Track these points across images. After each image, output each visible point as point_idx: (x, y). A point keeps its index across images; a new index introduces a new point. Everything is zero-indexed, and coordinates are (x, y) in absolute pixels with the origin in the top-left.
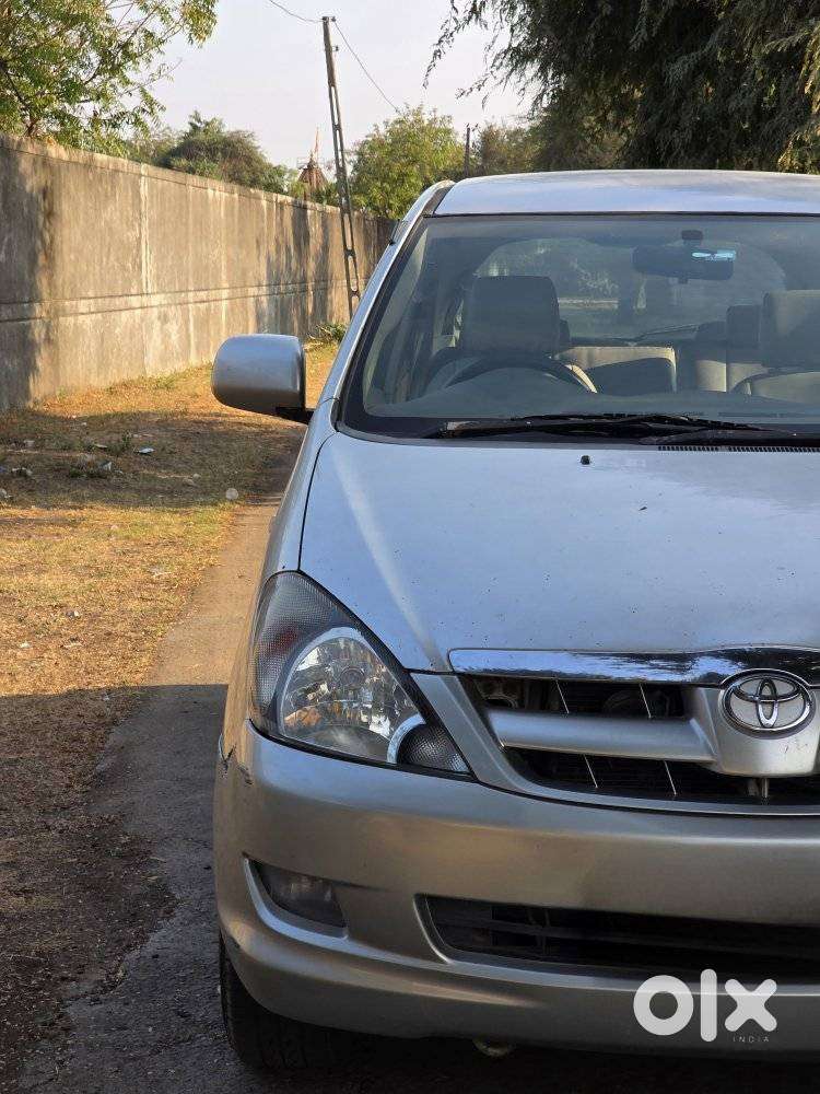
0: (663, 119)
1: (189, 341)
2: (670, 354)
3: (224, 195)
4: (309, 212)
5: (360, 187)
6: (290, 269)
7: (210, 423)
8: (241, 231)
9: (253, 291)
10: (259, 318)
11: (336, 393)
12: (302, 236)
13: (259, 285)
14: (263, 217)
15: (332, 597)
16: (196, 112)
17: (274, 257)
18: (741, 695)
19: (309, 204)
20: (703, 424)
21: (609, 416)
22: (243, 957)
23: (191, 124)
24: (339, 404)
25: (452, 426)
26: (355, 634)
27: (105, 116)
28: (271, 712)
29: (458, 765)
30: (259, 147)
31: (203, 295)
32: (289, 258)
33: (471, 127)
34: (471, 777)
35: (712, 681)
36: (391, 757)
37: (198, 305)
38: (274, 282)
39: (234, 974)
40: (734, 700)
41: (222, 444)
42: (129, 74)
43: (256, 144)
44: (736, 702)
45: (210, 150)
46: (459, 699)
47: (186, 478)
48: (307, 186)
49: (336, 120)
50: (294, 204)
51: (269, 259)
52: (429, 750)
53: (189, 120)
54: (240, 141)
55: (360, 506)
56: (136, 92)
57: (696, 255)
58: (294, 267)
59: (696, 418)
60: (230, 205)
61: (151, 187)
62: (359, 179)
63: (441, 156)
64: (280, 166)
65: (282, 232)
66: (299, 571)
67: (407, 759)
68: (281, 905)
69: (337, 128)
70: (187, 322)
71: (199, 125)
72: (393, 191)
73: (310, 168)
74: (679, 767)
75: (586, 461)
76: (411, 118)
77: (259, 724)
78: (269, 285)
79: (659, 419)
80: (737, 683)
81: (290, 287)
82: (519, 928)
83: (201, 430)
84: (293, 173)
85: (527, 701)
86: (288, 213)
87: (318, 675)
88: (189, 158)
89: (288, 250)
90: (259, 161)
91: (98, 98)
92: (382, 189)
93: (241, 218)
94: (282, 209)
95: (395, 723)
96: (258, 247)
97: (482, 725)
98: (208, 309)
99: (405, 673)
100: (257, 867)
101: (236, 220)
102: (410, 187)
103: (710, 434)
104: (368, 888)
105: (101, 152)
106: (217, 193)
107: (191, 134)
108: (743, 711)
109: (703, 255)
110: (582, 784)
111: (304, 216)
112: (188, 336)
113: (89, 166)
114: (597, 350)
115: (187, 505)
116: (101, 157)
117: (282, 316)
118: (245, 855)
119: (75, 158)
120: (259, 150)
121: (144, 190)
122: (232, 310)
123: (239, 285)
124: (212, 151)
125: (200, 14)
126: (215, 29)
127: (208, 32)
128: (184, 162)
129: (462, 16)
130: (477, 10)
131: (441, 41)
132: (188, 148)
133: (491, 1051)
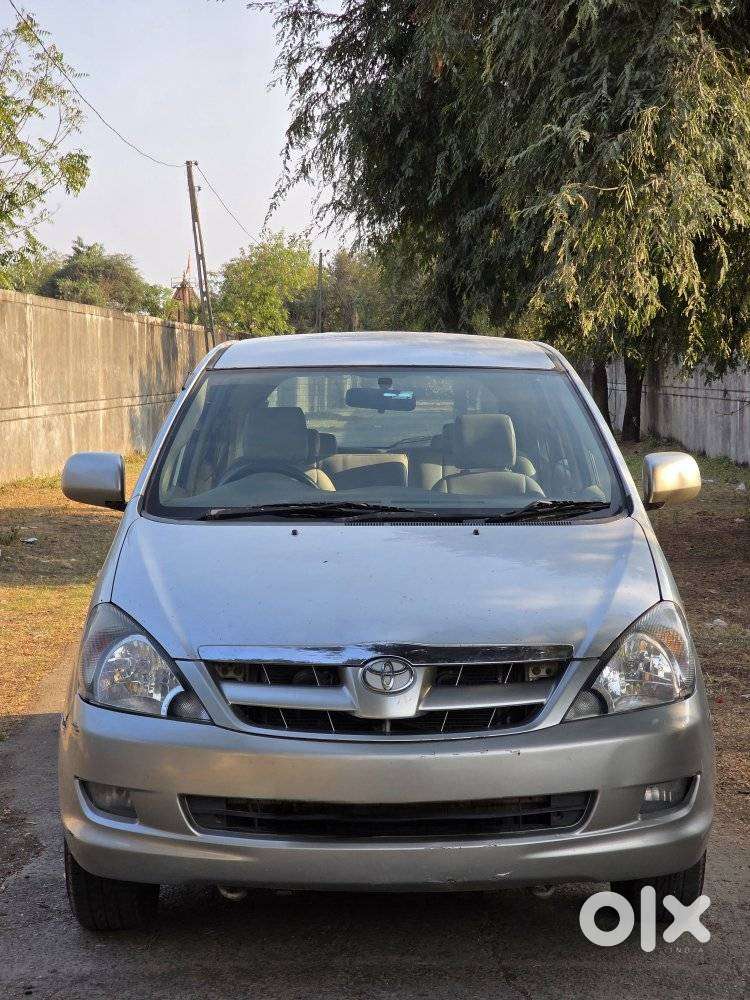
0: (458, 261)
1: (71, 446)
2: (404, 460)
3: (101, 319)
4: (177, 331)
5: (226, 305)
6: (161, 381)
7: (86, 517)
8: (116, 350)
9: (127, 401)
10: (133, 426)
11: (142, 492)
12: (171, 352)
13: (133, 397)
14: (135, 337)
15: (129, 616)
16: (79, 238)
17: (145, 373)
18: (372, 671)
19: (177, 324)
20: (377, 508)
21: (315, 504)
22: (77, 841)
23: (75, 249)
24: (143, 499)
25: (214, 512)
26: (143, 639)
28: (91, 688)
29: (204, 716)
30: (136, 269)
31: (82, 406)
32: (159, 371)
33: (324, 252)
34: (212, 723)
35: (354, 664)
36: (164, 711)
37: (79, 414)
38: (146, 392)
39: (73, 858)
40: (368, 674)
41: (97, 534)
42: (15, 220)
43: (133, 266)
44: (369, 675)
45: (92, 272)
46: (204, 676)
47: (65, 562)
48: (180, 303)
49: (199, 249)
50: (163, 325)
51: (141, 373)
52: (187, 707)
53: (72, 245)
54: (119, 264)
55: (150, 563)
56: (21, 234)
57: (386, 395)
58: (163, 379)
59: (372, 505)
60: (105, 327)
61: (36, 314)
62: (225, 299)
63: (297, 277)
64: (155, 286)
65: (152, 349)
66: (111, 602)
67: (173, 713)
68: (99, 808)
69: (200, 257)
70: (68, 429)
71: (81, 249)
72: (255, 309)
73: (183, 287)
74: (337, 715)
75: (295, 533)
76: (273, 242)
77: (84, 696)
78: (141, 396)
79: (348, 505)
80: (371, 663)
81: (161, 397)
82: (241, 813)
83: (79, 523)
84: (167, 292)
85: (247, 678)
86: (158, 332)
87: (120, 664)
88: (74, 279)
89: (158, 364)
90: (137, 282)
92: (245, 307)
93: (115, 339)
94: (152, 328)
95: (164, 694)
96: (131, 363)
97: (218, 691)
98: (87, 418)
99: (172, 661)
100: (84, 784)
101: (112, 339)
102: (271, 305)
103: (379, 515)
104: (151, 792)
106: (95, 317)
107: (73, 258)
108: (374, 681)
109: (390, 395)
110: (278, 725)
111: (173, 334)
112: (70, 442)
114: (350, 456)
115: (65, 583)
117: (154, 424)
118: (76, 777)
120: (137, 272)
121: (29, 316)
122: (109, 419)
123: (116, 394)
124: (93, 273)
125: (75, 169)
126: (88, 181)
127: (82, 184)
128: (69, 283)
129: (293, 175)
130: (305, 170)
131: (275, 196)
132: (72, 270)
133: (230, 896)
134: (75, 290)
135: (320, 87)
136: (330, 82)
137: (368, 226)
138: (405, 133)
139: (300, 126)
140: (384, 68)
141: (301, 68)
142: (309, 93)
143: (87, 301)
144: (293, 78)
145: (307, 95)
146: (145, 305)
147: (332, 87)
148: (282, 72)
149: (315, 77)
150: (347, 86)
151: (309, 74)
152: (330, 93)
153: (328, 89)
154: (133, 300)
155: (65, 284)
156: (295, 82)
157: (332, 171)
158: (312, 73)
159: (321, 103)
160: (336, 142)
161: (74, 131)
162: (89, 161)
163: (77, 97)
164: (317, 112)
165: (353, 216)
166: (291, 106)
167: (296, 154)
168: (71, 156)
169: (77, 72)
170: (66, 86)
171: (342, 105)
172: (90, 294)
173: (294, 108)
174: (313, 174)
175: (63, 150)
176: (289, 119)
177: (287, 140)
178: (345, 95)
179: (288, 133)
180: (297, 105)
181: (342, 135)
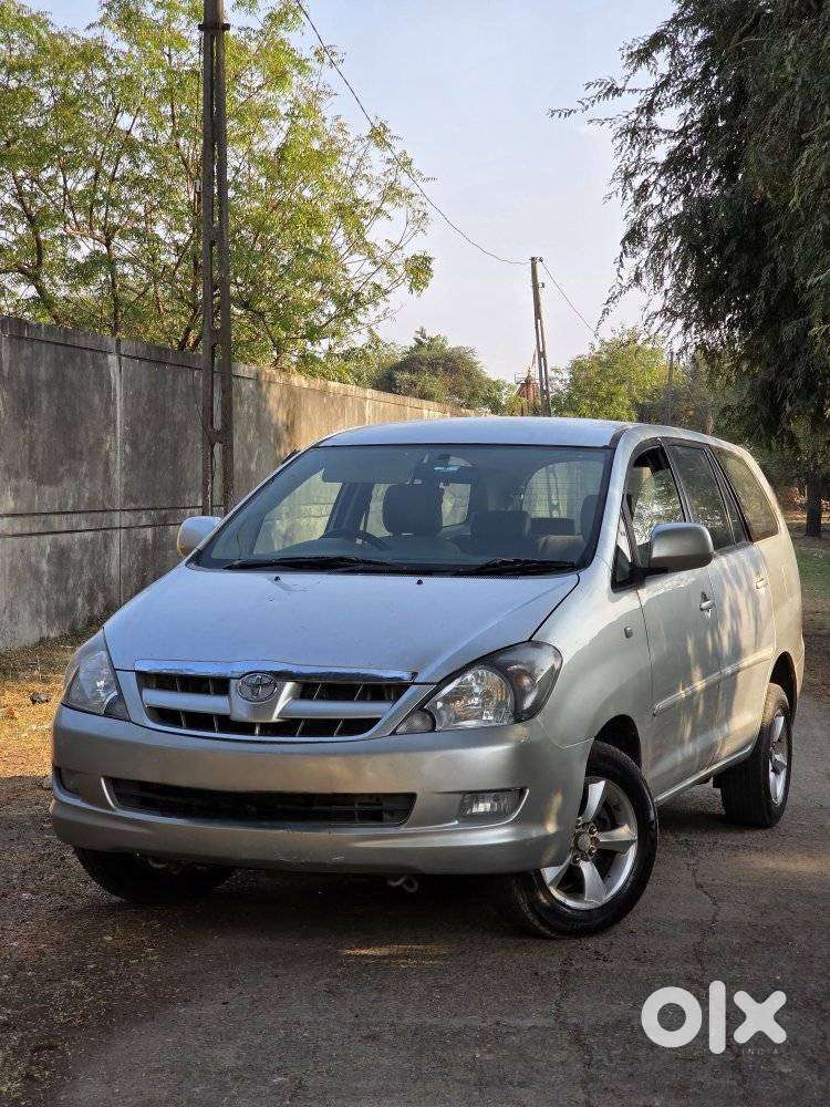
3: (438, 414)
16: (421, 329)
23: (416, 339)
27: (337, 350)
30: (478, 363)
36: (103, 711)
42: (359, 318)
43: (476, 359)
48: (524, 400)
49: (541, 346)
53: (414, 335)
54: (460, 357)
56: (365, 331)
61: (375, 409)
62: (570, 397)
63: (647, 376)
64: (498, 381)
69: (542, 354)
71: (423, 340)
72: (601, 408)
73: (527, 383)
84: (510, 387)
88: (412, 371)
90: (478, 376)
91: (334, 335)
105: (334, 380)
106: (432, 413)
107: (415, 349)
113: (324, 392)
116: (334, 385)
119: (313, 386)
120: (479, 366)
121: (368, 412)
124: (433, 366)
125: (419, 270)
126: (431, 282)
127: (426, 285)
128: (407, 375)
129: (625, 282)
130: (638, 277)
131: (608, 302)
132: (411, 363)
133: (155, 866)
134: (414, 384)
135: (655, 199)
136: (665, 195)
137: (695, 333)
138: (733, 245)
139: (634, 236)
140: (718, 182)
141: (637, 182)
142: (643, 205)
143: (425, 396)
144: (628, 191)
145: (643, 206)
146: (487, 400)
147: (667, 199)
148: (618, 185)
149: (650, 190)
150: (682, 198)
151: (645, 187)
152: (664, 205)
153: (663, 201)
154: (473, 395)
155: (403, 377)
156: (630, 194)
157: (662, 279)
158: (648, 186)
159: (655, 215)
160: (666, 253)
161: (420, 234)
162: (433, 262)
163: (424, 201)
164: (651, 224)
165: (680, 323)
166: (626, 217)
167: (630, 262)
168: (415, 258)
169: (426, 176)
170: (415, 190)
171: (675, 217)
172: (429, 388)
173: (629, 219)
174: (644, 281)
175: (408, 252)
176: (623, 229)
177: (621, 249)
178: (677, 208)
179: (623, 242)
180: (633, 216)
181: (674, 246)
